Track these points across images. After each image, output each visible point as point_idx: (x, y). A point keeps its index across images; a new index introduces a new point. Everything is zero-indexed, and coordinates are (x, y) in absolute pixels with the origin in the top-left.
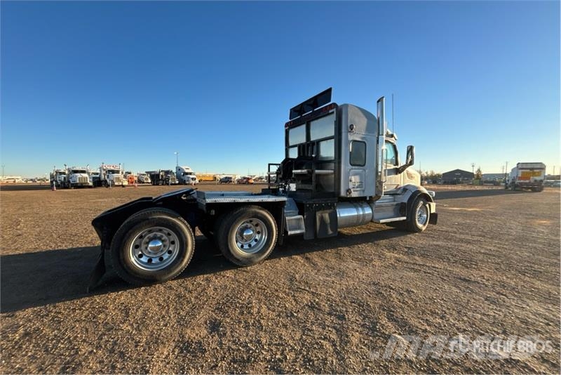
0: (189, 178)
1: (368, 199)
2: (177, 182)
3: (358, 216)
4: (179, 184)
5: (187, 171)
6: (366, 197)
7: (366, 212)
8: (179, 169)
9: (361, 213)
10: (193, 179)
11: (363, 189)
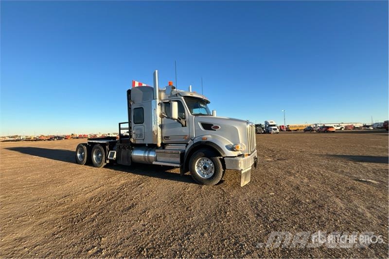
0: (271, 128)
1: (147, 145)
2: (263, 132)
3: (145, 157)
4: (264, 133)
5: (271, 124)
6: (145, 144)
7: (150, 155)
8: (266, 123)
9: (146, 155)
10: (274, 129)
11: (143, 138)
